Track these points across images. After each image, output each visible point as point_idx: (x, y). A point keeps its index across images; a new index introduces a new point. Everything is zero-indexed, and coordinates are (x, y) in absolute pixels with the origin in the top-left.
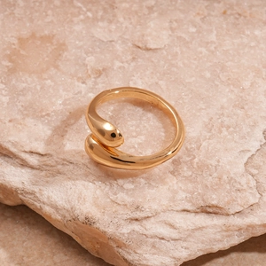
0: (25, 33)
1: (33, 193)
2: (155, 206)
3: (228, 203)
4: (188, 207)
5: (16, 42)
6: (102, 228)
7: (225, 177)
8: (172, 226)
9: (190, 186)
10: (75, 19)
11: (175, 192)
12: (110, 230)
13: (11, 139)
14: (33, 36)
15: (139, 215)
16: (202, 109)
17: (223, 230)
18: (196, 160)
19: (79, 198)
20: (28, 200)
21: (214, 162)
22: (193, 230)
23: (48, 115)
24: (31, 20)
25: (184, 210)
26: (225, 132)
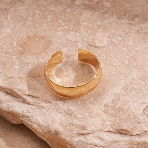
0: (31, 34)
1: (28, 117)
2: (93, 128)
3: (133, 129)
4: (111, 129)
5: (25, 38)
6: (63, 137)
7: (132, 115)
8: (101, 139)
9: (113, 119)
10: (58, 29)
11: (104, 121)
12: (68, 139)
13: (18, 87)
14: (35, 36)
15: (84, 132)
16: (122, 79)
17: (129, 144)
18: (117, 105)
19: (52, 121)
20: (25, 121)
21: (126, 107)
22: (113, 142)
23: (39, 76)
24: (35, 28)
25: (109, 131)
26: (134, 92)
